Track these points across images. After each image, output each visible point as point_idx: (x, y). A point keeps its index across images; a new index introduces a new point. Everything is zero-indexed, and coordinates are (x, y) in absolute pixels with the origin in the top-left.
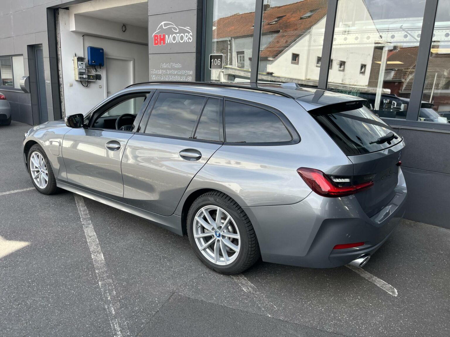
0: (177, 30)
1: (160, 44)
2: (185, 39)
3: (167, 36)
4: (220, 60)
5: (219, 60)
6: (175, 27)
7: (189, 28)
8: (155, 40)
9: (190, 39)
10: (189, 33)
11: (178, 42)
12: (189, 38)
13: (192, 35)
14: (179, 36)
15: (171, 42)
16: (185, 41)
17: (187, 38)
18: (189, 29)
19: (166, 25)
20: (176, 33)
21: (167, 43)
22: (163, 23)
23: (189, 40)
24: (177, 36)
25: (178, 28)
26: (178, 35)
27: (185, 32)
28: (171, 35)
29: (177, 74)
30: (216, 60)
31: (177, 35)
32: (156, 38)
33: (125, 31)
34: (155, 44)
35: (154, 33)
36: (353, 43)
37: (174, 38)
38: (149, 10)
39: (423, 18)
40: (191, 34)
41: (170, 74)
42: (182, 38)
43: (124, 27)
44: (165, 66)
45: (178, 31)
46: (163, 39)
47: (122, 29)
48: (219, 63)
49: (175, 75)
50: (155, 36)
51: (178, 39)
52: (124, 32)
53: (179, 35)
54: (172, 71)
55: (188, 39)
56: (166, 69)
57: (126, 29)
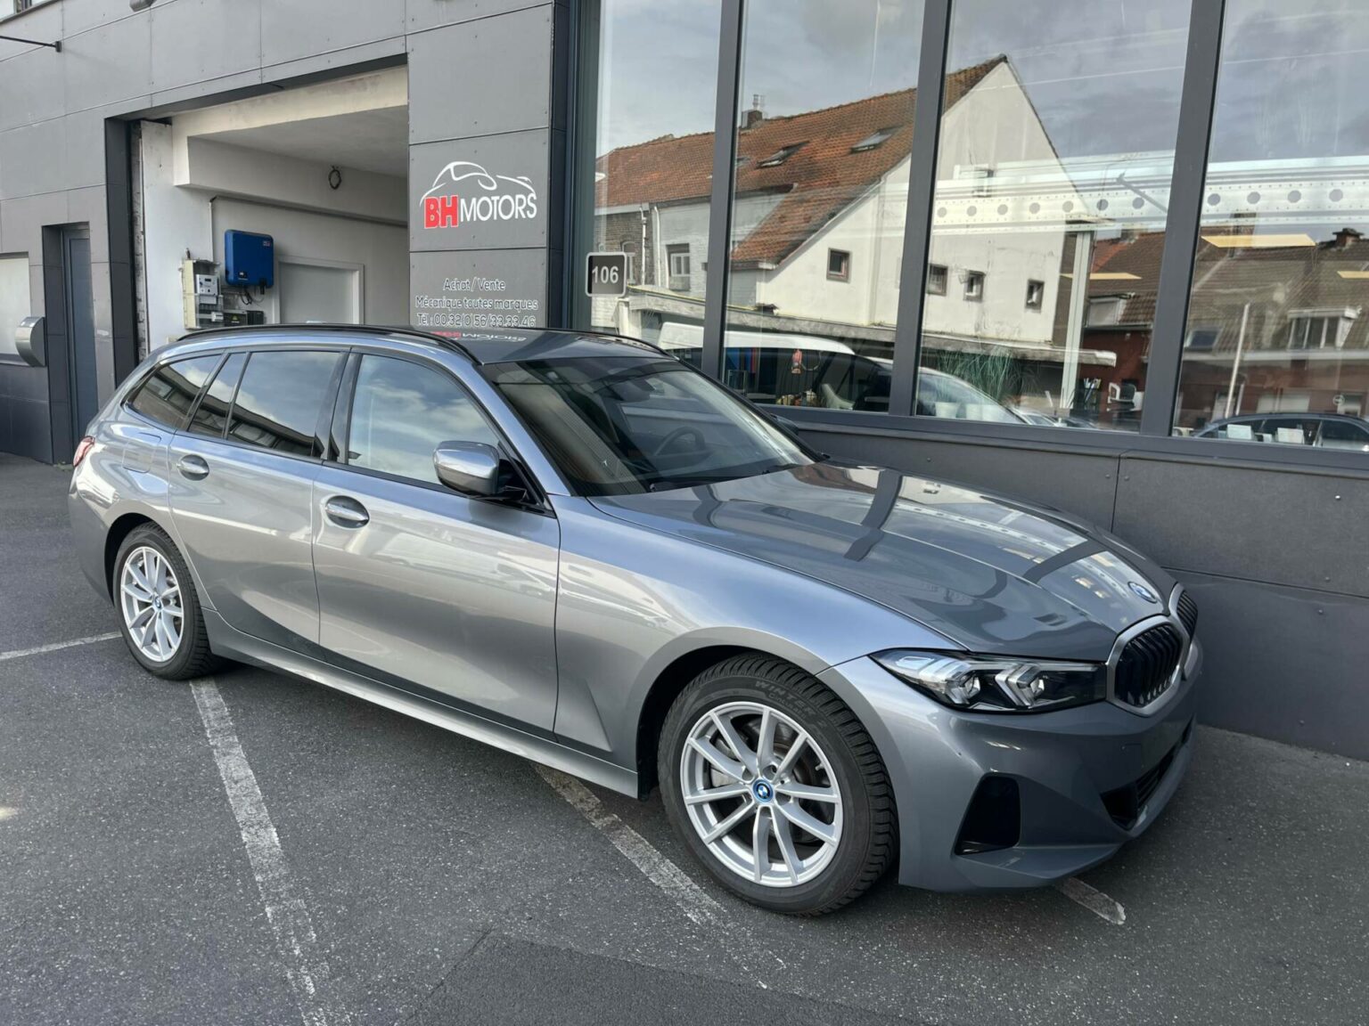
0: (492, 185)
1: (444, 224)
2: (517, 209)
3: (463, 202)
4: (616, 268)
5: (614, 271)
6: (487, 175)
7: (526, 179)
8: (429, 212)
9: (532, 212)
10: (527, 192)
11: (495, 218)
12: (528, 208)
13: (535, 198)
14: (498, 201)
15: (475, 219)
16: (517, 217)
17: (521, 208)
18: (527, 182)
19: (459, 170)
20: (489, 194)
21: (462, 220)
22: (451, 166)
23: (528, 212)
24: (493, 202)
25: (496, 179)
26: (495, 198)
27: (515, 189)
28: (474, 200)
29: (493, 311)
30: (605, 271)
31: (493, 198)
32: (432, 207)
33: (338, 186)
34: (429, 224)
35: (426, 194)
36: (994, 221)
37: (484, 209)
38: (411, 129)
39: (1173, 153)
40: (533, 195)
41: (472, 310)
42: (506, 207)
43: (336, 175)
44: (456, 285)
45: (494, 187)
46: (453, 211)
47: (330, 179)
48: (614, 277)
49: (486, 312)
50: (429, 202)
51: (495, 210)
52: (336, 188)
53: (498, 198)
54: (478, 302)
55: (525, 210)
56: (459, 295)
57: (340, 181)
